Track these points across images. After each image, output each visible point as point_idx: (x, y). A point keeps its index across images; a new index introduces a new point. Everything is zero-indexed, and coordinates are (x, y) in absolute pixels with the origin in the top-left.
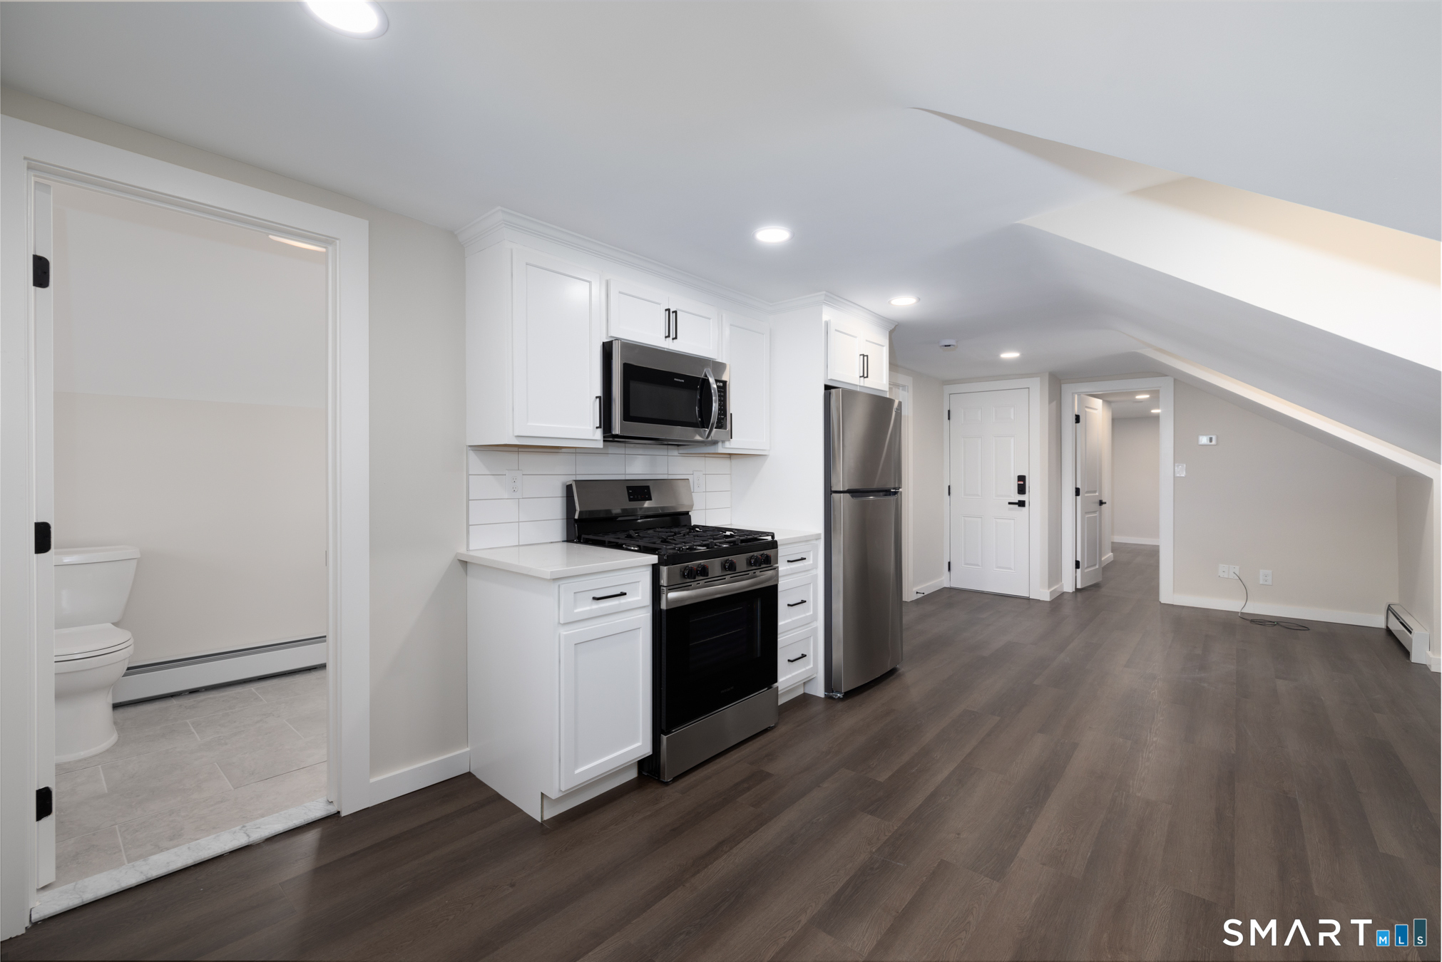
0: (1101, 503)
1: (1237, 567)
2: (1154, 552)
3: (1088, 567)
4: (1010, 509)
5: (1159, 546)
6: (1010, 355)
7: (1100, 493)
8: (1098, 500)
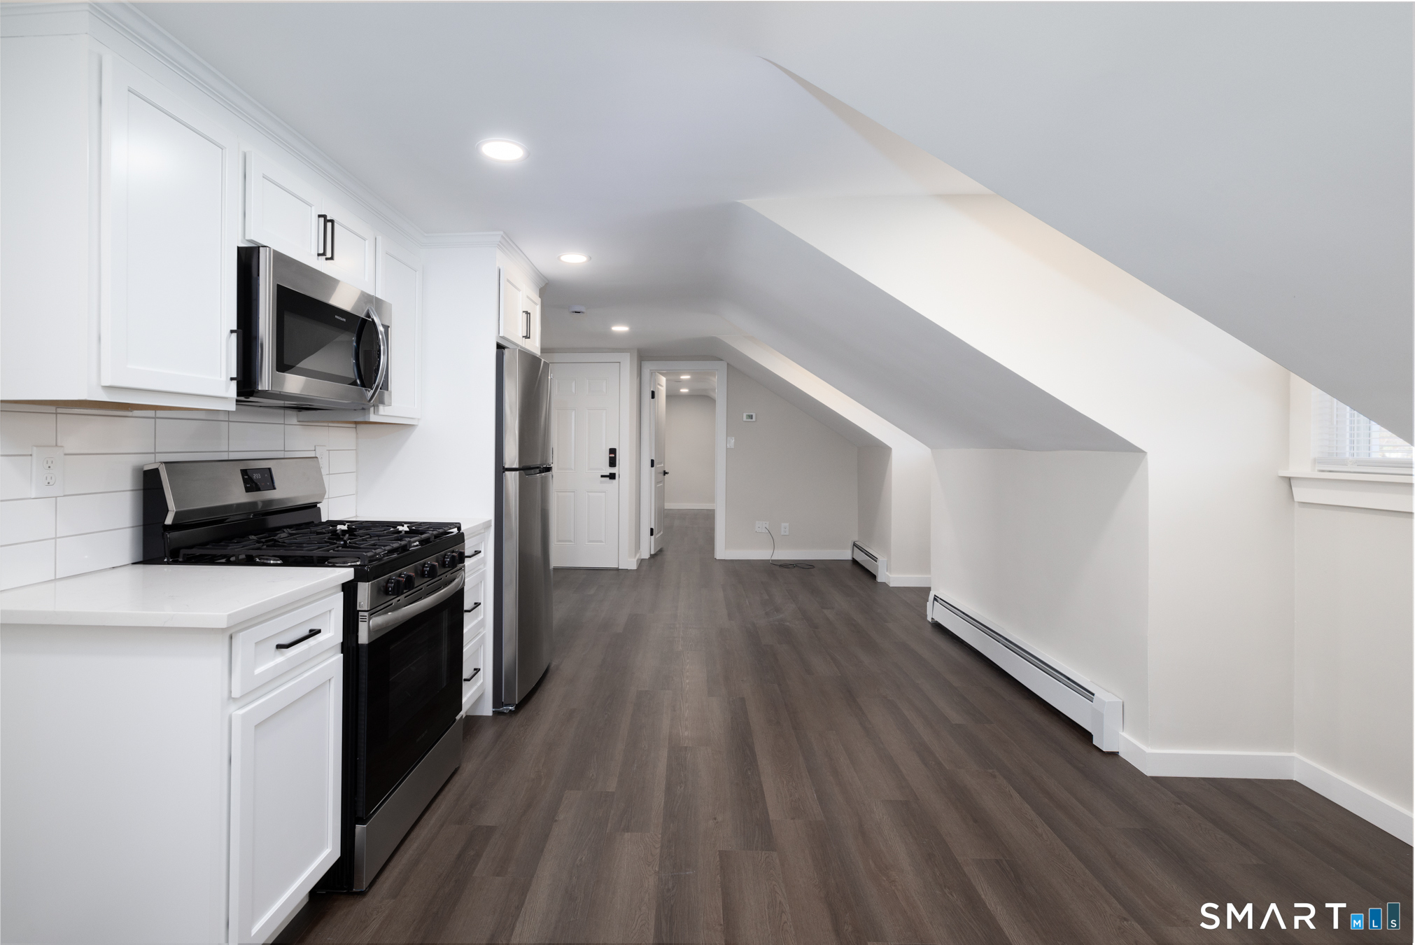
0: (665, 473)
1: (768, 523)
2: (709, 516)
3: (658, 533)
4: (601, 482)
5: (714, 510)
6: (620, 329)
7: (664, 464)
8: (662, 472)
